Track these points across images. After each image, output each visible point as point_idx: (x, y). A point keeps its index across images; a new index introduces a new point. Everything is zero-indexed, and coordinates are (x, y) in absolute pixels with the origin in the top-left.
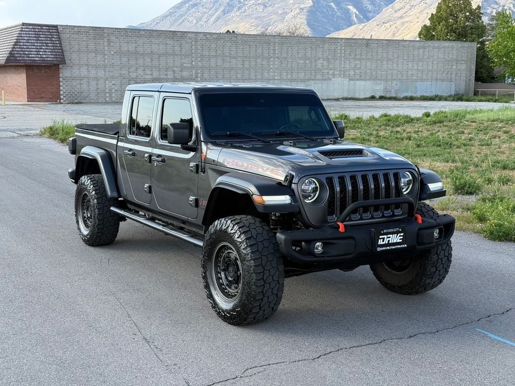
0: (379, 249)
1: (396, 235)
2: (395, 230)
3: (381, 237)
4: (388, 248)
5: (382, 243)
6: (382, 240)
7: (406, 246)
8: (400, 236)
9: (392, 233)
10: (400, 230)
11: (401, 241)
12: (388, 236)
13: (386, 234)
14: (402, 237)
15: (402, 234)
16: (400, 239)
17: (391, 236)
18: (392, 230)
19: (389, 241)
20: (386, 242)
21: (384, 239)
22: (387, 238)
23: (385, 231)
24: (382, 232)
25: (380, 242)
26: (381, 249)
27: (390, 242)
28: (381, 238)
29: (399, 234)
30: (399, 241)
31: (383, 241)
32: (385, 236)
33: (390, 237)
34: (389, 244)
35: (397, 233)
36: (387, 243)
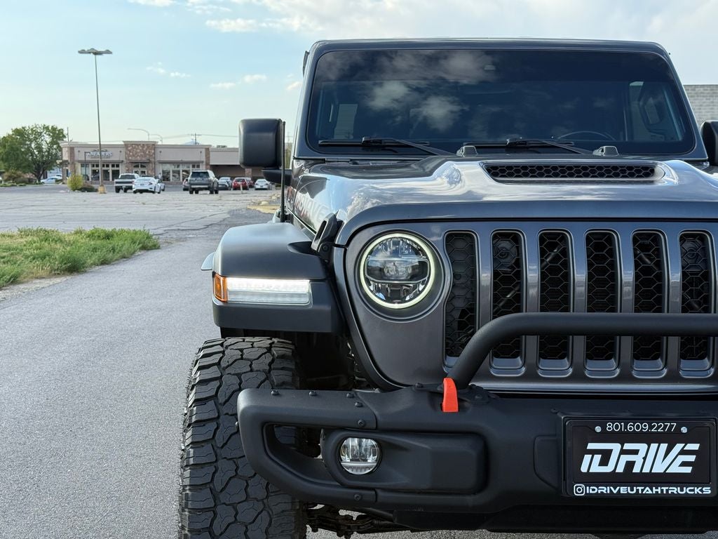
0: (580, 490)
1: (664, 446)
2: (659, 428)
3: (591, 446)
4: (623, 490)
5: (596, 468)
6: (598, 458)
7: (707, 491)
8: (683, 452)
9: (648, 438)
10: (684, 430)
11: (688, 470)
12: (627, 446)
13: (621, 438)
14: (692, 458)
15: (695, 447)
16: (684, 464)
17: (642, 447)
18: (645, 427)
19: (630, 465)
20: (617, 464)
21: (606, 456)
22: (623, 452)
23: (610, 427)
24: (598, 429)
25: (591, 464)
26: (593, 490)
27: (636, 469)
28: (594, 452)
29: (679, 447)
30: (676, 469)
31: (604, 462)
32: (616, 447)
33: (636, 452)
34: (628, 476)
35: (671, 439)
36: (620, 469)
